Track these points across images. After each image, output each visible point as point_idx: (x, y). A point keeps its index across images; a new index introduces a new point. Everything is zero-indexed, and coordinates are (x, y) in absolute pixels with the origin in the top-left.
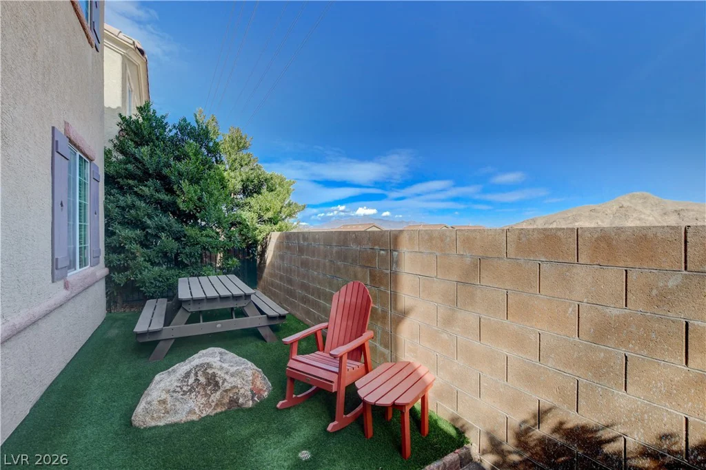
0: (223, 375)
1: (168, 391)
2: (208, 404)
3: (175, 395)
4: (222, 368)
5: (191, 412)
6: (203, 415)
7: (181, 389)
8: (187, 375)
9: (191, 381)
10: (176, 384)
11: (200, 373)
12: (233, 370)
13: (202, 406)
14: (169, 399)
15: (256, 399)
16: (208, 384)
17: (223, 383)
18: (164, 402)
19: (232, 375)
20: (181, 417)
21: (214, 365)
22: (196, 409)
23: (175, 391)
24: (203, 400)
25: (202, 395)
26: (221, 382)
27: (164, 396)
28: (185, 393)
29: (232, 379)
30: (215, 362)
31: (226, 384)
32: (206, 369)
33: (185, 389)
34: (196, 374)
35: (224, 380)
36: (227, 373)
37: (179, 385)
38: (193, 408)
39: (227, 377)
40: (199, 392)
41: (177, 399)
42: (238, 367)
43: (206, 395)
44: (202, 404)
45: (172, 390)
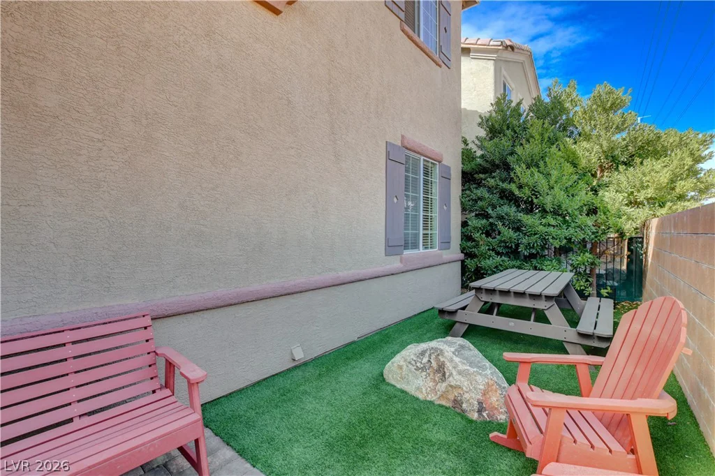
0: (450, 368)
1: (405, 360)
2: (434, 390)
3: (410, 366)
4: (451, 361)
5: (418, 389)
6: (428, 399)
7: (416, 363)
8: (423, 353)
9: (425, 360)
10: (412, 357)
11: (433, 357)
12: (461, 367)
13: (429, 389)
14: (405, 367)
15: (484, 414)
16: (438, 371)
17: (449, 376)
18: (400, 367)
19: (460, 373)
20: (411, 389)
21: (446, 354)
22: (424, 390)
23: (410, 363)
24: (431, 384)
25: (431, 379)
26: (447, 374)
27: (402, 363)
28: (418, 369)
29: (458, 377)
30: (448, 352)
31: (451, 379)
32: (438, 355)
33: (418, 364)
34: (430, 355)
35: (451, 374)
36: (455, 368)
37: (415, 359)
38: (421, 387)
39: (454, 373)
40: (429, 375)
41: (411, 371)
42: (468, 368)
43: (435, 381)
44: (430, 387)
45: (408, 360)
